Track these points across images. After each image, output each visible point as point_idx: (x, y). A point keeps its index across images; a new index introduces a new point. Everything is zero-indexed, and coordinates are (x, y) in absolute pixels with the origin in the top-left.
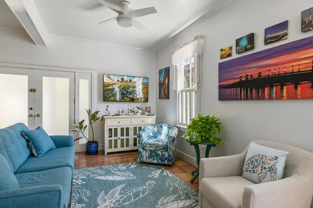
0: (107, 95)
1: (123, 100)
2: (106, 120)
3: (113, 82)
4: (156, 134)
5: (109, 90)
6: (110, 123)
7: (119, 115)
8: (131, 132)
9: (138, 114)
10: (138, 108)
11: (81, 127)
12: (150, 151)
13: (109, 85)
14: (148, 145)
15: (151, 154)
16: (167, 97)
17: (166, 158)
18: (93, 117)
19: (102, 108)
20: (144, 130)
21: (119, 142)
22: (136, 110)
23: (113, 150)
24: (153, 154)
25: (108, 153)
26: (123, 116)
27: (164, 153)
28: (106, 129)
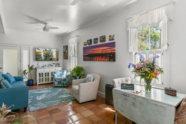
0: (37, 58)
1: (46, 59)
2: (37, 69)
3: (40, 51)
4: (62, 75)
5: (38, 55)
6: (39, 71)
7: (44, 67)
8: (50, 75)
9: (53, 66)
10: (53, 64)
11: (24, 73)
12: (58, 81)
13: (38, 53)
14: (57, 79)
15: (58, 83)
16: (67, 58)
17: (65, 84)
18: (31, 68)
19: (35, 64)
20: (56, 73)
21: (44, 79)
22: (52, 64)
23: (41, 83)
24: (60, 82)
25: (39, 85)
26: (46, 67)
27: (64, 82)
28: (38, 73)
